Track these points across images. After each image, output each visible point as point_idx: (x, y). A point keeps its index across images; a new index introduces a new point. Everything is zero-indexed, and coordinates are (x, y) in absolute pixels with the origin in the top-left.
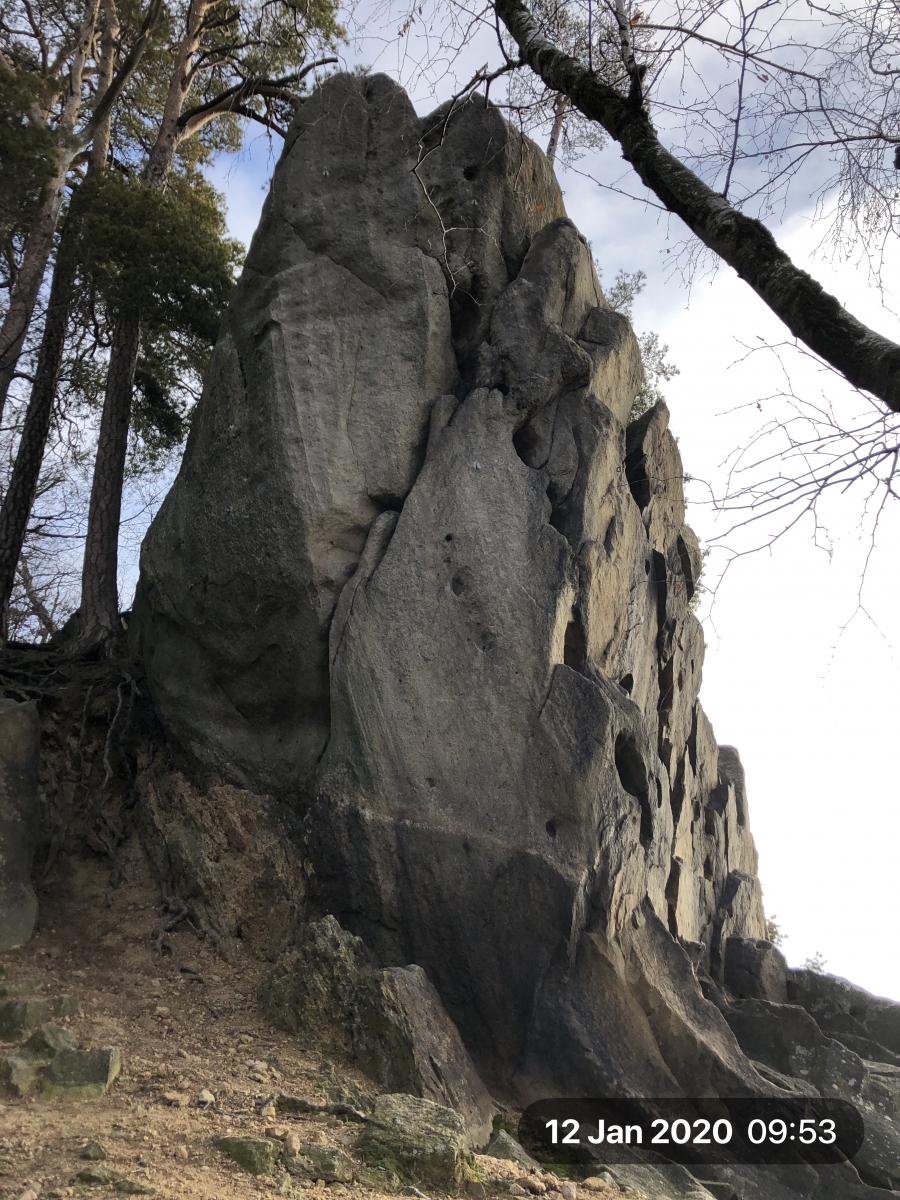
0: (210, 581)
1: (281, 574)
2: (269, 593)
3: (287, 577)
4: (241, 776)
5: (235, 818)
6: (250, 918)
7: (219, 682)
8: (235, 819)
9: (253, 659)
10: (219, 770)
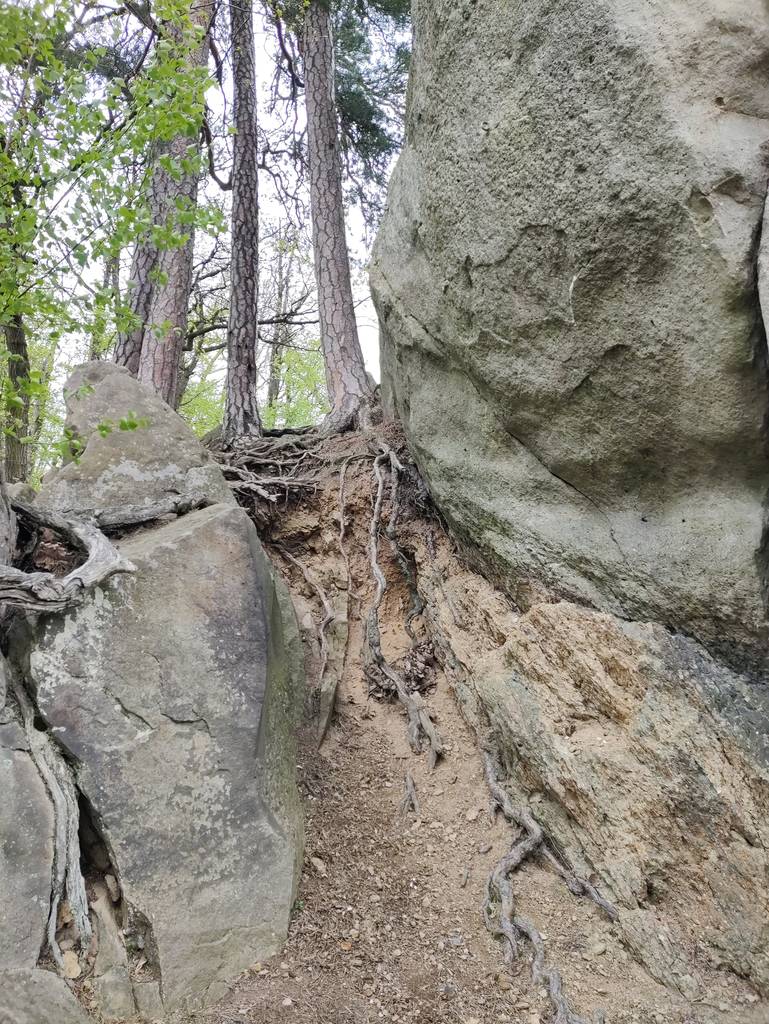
0: (476, 261)
1: (616, 196)
2: (595, 246)
3: (632, 198)
4: (585, 587)
5: (589, 660)
6: (667, 865)
7: (516, 435)
8: (591, 663)
9: (575, 384)
10: (540, 576)
